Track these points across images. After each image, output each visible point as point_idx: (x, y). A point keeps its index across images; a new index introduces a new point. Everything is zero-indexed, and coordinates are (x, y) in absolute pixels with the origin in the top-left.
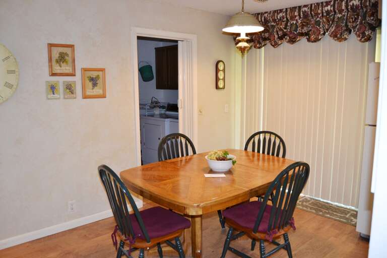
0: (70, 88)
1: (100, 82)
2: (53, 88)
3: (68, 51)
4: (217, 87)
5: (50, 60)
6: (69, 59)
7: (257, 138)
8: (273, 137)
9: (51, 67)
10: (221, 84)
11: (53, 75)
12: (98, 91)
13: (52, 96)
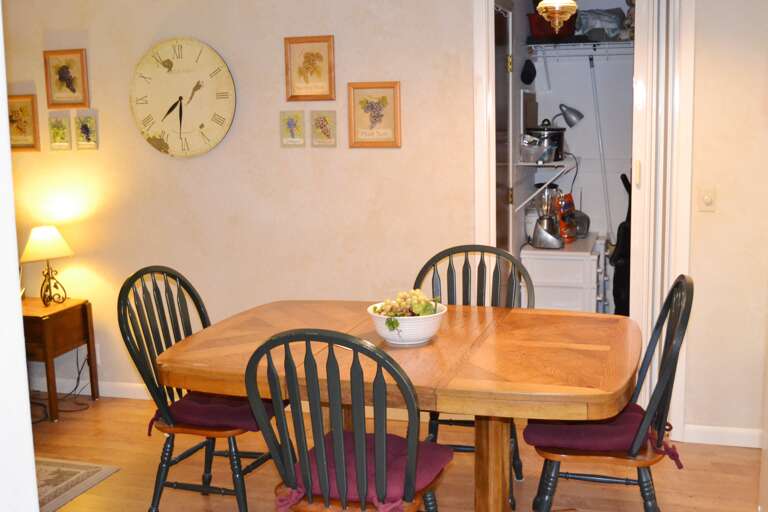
1: (387, 111)
3: (317, 48)
5: (288, 69)
6: (323, 65)
9: (288, 83)
12: (382, 132)
13: (288, 140)
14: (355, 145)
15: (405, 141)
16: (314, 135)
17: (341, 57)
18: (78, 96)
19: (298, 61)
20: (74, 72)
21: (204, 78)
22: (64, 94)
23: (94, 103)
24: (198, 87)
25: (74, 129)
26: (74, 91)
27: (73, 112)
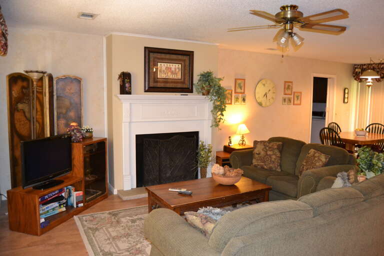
0: (290, 100)
1: (299, 97)
2: (285, 100)
3: (290, 84)
4: (344, 102)
5: (285, 88)
6: (291, 88)
7: (371, 127)
8: (380, 126)
9: (285, 91)
10: (346, 101)
11: (285, 94)
12: (299, 102)
13: (284, 103)
14: (294, 104)
15: (302, 104)
16: (288, 102)
17: (294, 86)
18: (243, 91)
19: (287, 86)
20: (242, 85)
21: (271, 89)
22: (239, 90)
23: (246, 93)
24: (269, 90)
25: (240, 99)
26: (241, 89)
27: (240, 95)
